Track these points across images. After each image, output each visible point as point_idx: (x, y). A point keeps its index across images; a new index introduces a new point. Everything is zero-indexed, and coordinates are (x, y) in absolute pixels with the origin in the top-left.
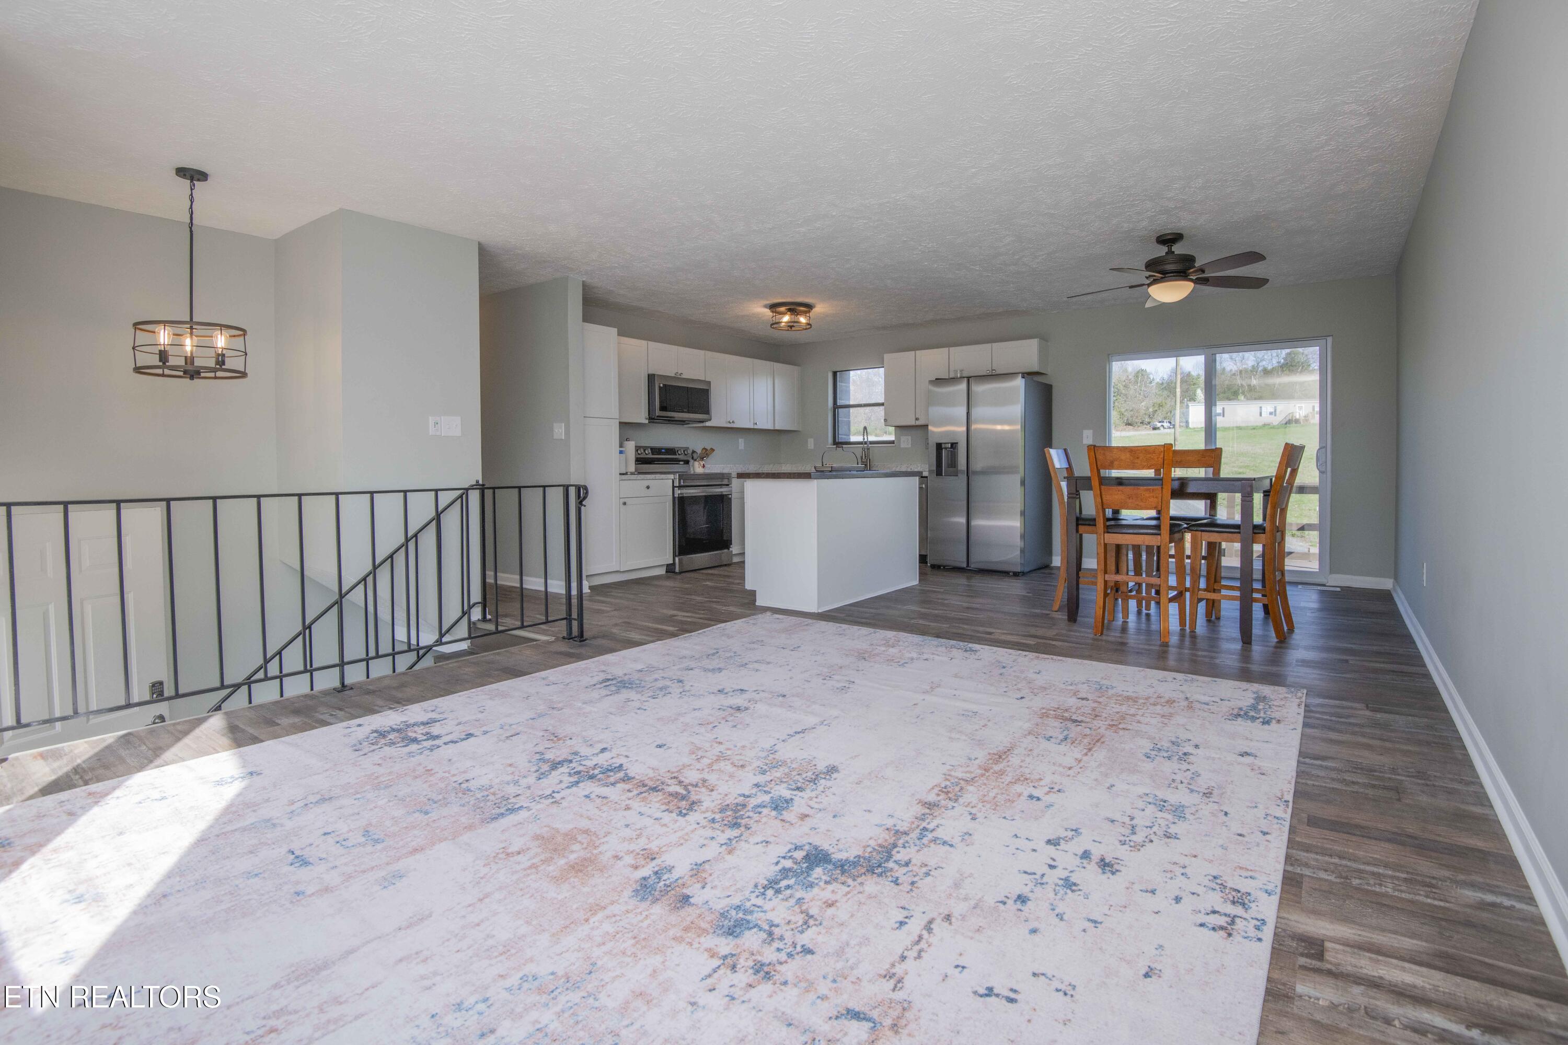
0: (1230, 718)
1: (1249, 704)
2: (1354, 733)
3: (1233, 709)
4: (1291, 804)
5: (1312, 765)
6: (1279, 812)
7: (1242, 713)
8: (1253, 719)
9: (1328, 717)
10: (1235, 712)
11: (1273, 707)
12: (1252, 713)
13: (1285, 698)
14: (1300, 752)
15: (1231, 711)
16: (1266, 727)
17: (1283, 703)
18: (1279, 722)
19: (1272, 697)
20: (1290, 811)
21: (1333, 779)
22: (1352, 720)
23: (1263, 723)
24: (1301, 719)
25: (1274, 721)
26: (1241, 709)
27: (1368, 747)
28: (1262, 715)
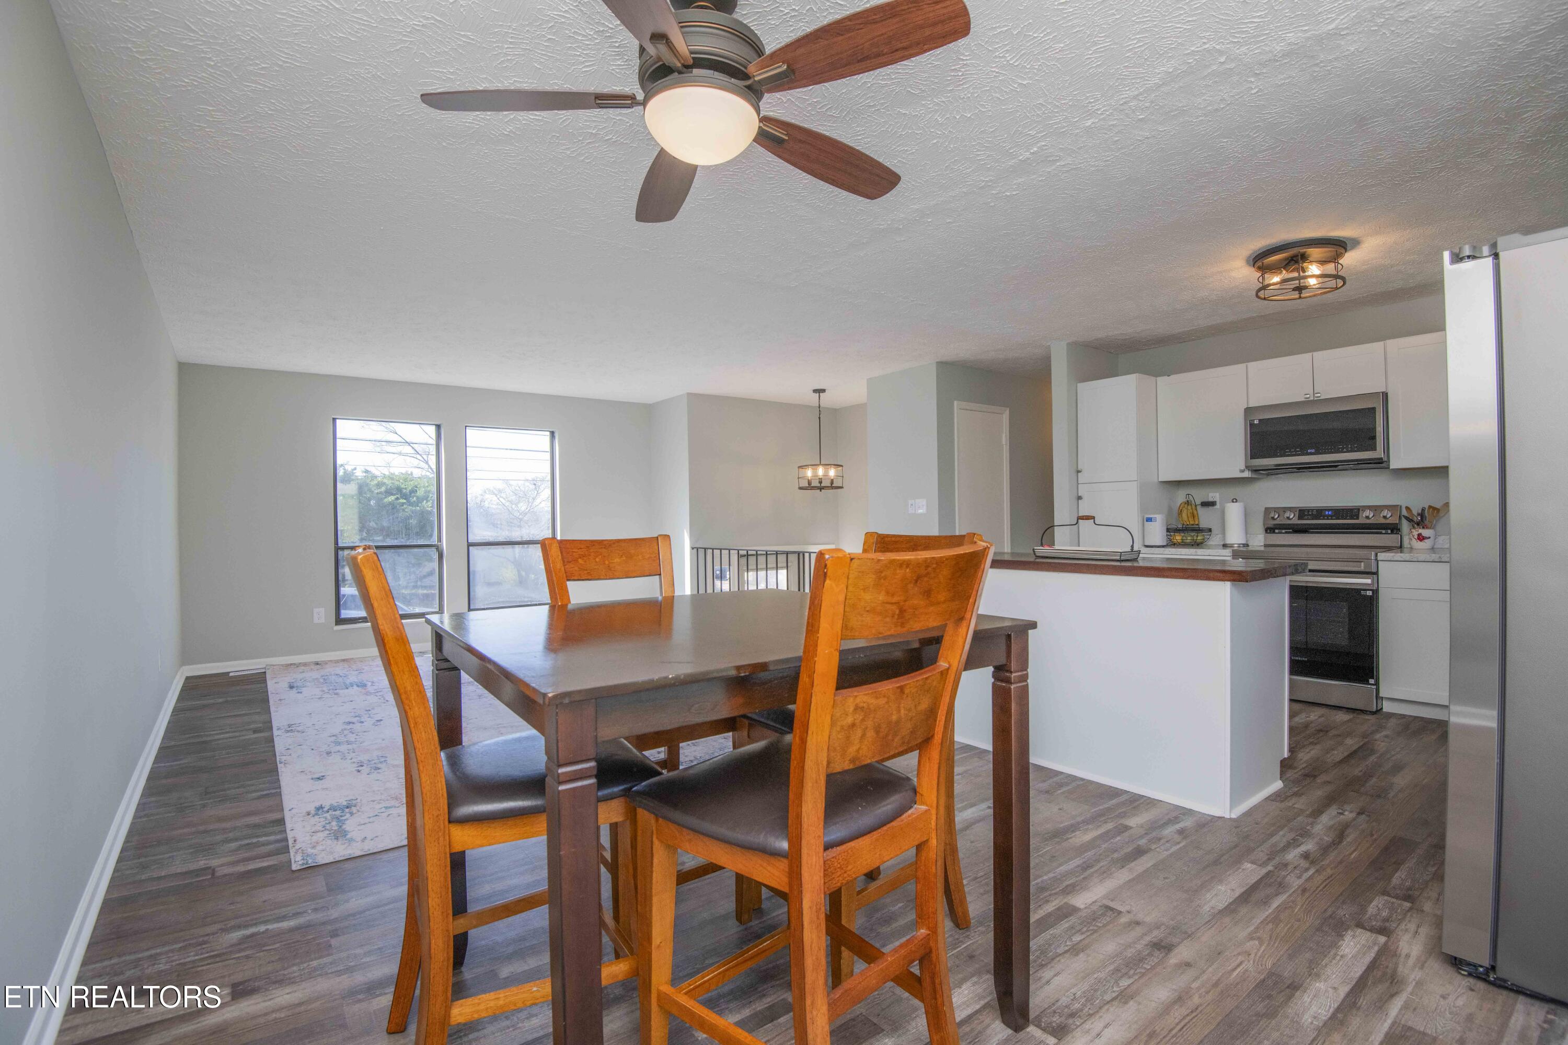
0: (354, 802)
1: (347, 822)
2: (234, 829)
3: (358, 811)
4: (278, 763)
5: (269, 790)
6: (284, 758)
7: (347, 810)
8: (333, 808)
9: (261, 839)
10: (354, 810)
11: (321, 829)
12: (338, 813)
13: (314, 847)
14: (281, 795)
15: (358, 808)
16: (318, 804)
17: (315, 838)
18: (309, 814)
19: (329, 842)
20: (278, 760)
21: (253, 785)
22: (233, 845)
23: (321, 807)
24: (289, 825)
25: (313, 812)
26: (352, 814)
27: (220, 819)
28: (327, 815)
